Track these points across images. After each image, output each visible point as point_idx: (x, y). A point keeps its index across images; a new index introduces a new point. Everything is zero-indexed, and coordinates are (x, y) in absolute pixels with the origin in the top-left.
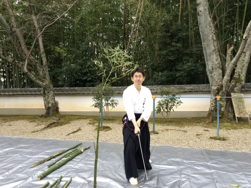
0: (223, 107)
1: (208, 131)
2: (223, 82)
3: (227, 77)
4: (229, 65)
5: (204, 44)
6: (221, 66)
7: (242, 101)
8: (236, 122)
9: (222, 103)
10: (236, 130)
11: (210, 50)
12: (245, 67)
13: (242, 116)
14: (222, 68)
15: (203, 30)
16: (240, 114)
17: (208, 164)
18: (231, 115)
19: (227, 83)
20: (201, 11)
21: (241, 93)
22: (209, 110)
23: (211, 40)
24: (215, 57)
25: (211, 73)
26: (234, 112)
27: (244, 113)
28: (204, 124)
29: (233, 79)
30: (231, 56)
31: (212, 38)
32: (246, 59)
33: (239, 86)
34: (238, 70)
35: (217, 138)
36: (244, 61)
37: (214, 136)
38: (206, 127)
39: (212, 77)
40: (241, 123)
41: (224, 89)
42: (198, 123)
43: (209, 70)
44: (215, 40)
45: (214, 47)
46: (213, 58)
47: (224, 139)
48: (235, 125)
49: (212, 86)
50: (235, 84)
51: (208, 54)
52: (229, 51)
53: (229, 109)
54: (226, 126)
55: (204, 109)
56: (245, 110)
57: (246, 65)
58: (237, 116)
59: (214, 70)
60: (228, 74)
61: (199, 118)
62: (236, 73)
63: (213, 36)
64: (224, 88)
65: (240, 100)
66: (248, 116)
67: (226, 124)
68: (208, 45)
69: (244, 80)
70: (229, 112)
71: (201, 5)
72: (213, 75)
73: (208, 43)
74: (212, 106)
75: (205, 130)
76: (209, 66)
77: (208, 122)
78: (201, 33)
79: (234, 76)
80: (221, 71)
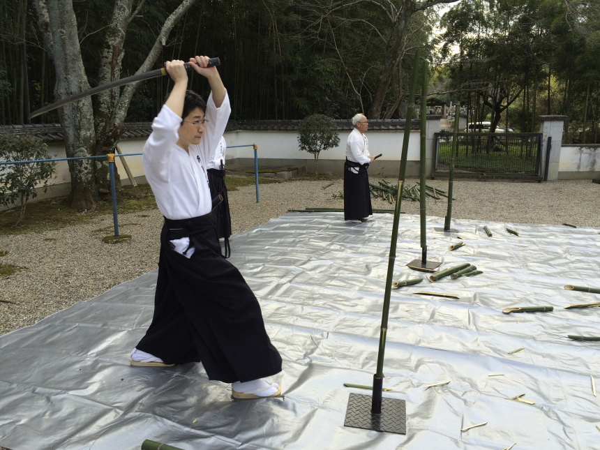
5: (63, 33)
22: (81, 182)
39: (78, 109)
43: (69, 93)
49: (79, 129)
51: (68, 57)
52: (120, 60)
62: (103, 103)
72: (81, 105)
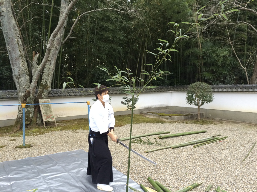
0: (31, 113)
1: (14, 140)
2: (31, 88)
3: (34, 83)
4: (35, 72)
5: (9, 48)
6: (28, 72)
7: (49, 106)
8: (44, 127)
9: (30, 110)
10: (43, 134)
11: (16, 54)
12: (51, 74)
13: (49, 120)
14: (29, 74)
15: (7, 32)
16: (47, 118)
17: (8, 176)
18: (39, 121)
19: (34, 89)
20: (3, 12)
21: (48, 99)
22: (17, 118)
23: (16, 44)
24: (21, 63)
25: (18, 78)
26: (41, 118)
27: (51, 117)
28: (11, 133)
29: (41, 86)
30: (37, 63)
31: (17, 42)
32: (51, 67)
33: (46, 93)
34: (44, 77)
35: (23, 146)
36: (49, 68)
37: (20, 145)
38: (13, 136)
39: (18, 82)
40: (49, 127)
41: (31, 96)
42: (5, 133)
43: (15, 75)
44: (20, 45)
45: (20, 52)
46: (19, 64)
47: (30, 146)
48: (42, 130)
49: (19, 92)
50: (43, 91)
51: (13, 59)
52: (35, 58)
53: (37, 115)
54: (34, 132)
55: (12, 116)
56: (52, 114)
57: (52, 73)
58: (44, 120)
59: (21, 76)
60: (35, 80)
61: (6, 127)
62: (43, 79)
63: (18, 41)
64: (32, 94)
65: (48, 106)
66: (54, 120)
67: (34, 130)
68: (13, 50)
69: (50, 87)
70: (37, 117)
71: (4, 5)
72: (20, 80)
73: (13, 47)
74: (20, 113)
75: (12, 140)
76: (16, 72)
77: (15, 131)
78: (4, 35)
79: (41, 82)
80: (28, 77)
